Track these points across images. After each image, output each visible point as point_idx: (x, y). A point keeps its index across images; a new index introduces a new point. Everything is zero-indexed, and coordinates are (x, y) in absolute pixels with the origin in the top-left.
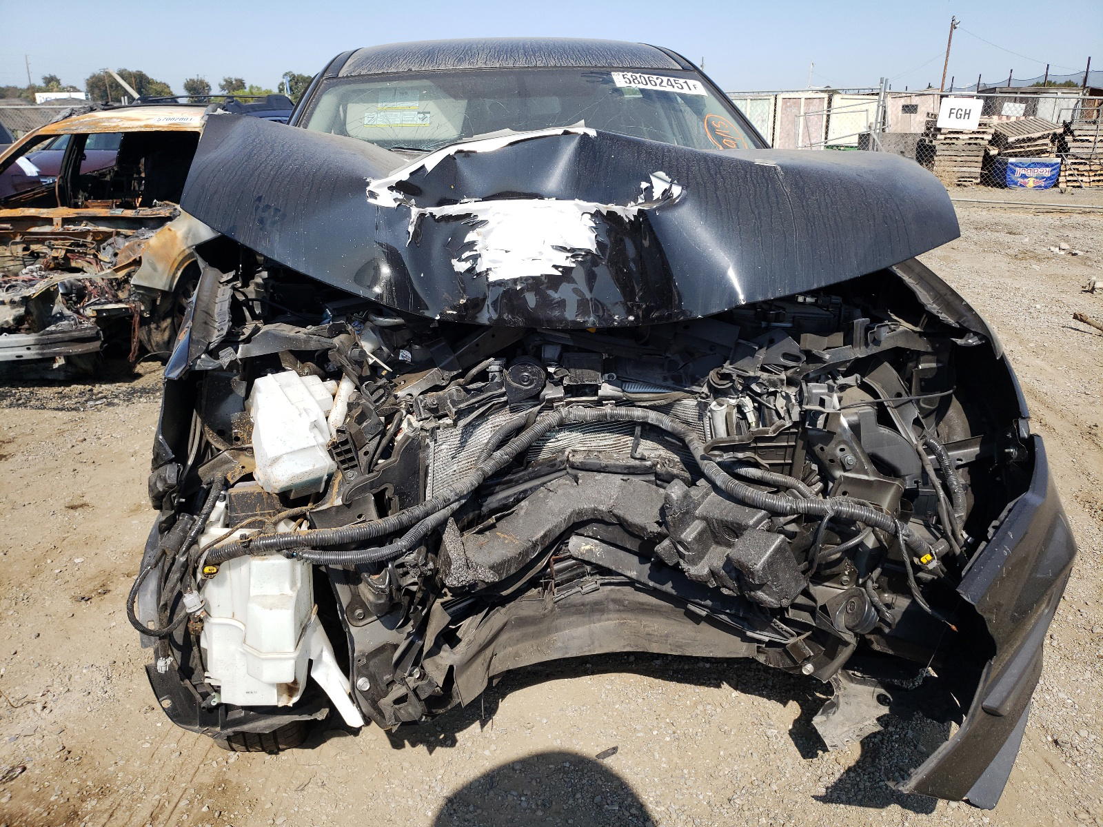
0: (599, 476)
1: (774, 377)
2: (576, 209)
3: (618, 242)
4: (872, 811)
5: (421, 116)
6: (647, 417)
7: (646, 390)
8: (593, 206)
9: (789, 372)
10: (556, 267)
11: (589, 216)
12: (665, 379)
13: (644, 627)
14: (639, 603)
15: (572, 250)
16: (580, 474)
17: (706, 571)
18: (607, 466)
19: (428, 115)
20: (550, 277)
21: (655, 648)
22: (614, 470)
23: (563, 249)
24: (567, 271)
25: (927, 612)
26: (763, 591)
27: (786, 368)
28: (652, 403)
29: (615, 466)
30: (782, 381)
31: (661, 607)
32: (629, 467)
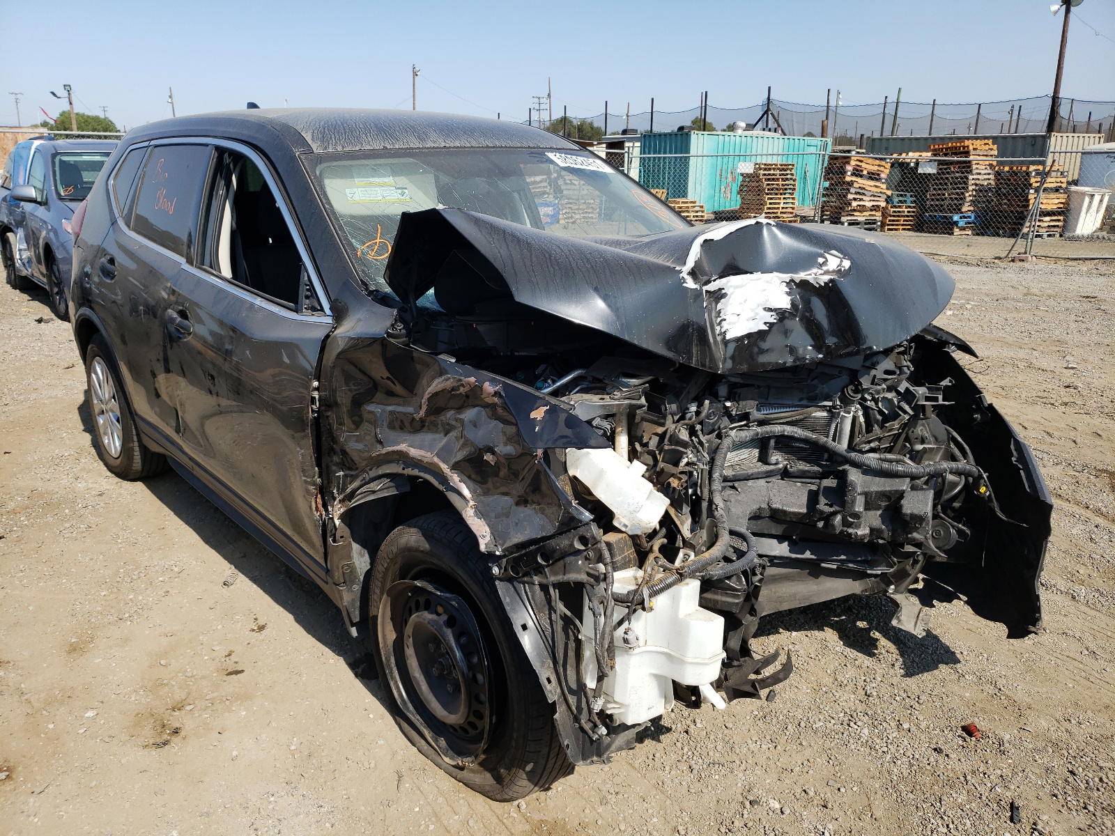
0: (750, 483)
1: (879, 387)
2: (777, 279)
3: (807, 303)
4: (926, 676)
5: (400, 191)
6: (784, 431)
7: (782, 410)
8: (787, 277)
9: (888, 383)
10: (765, 323)
11: (785, 284)
12: (801, 400)
13: (775, 593)
14: (772, 576)
15: (775, 310)
16: (736, 484)
17: (867, 531)
18: (752, 474)
19: (406, 191)
20: (760, 332)
21: (785, 607)
22: (757, 476)
23: (770, 310)
24: (771, 325)
25: (1004, 520)
26: (918, 533)
27: (885, 380)
28: (788, 420)
29: (759, 473)
30: (884, 389)
31: (790, 573)
32: (767, 472)
